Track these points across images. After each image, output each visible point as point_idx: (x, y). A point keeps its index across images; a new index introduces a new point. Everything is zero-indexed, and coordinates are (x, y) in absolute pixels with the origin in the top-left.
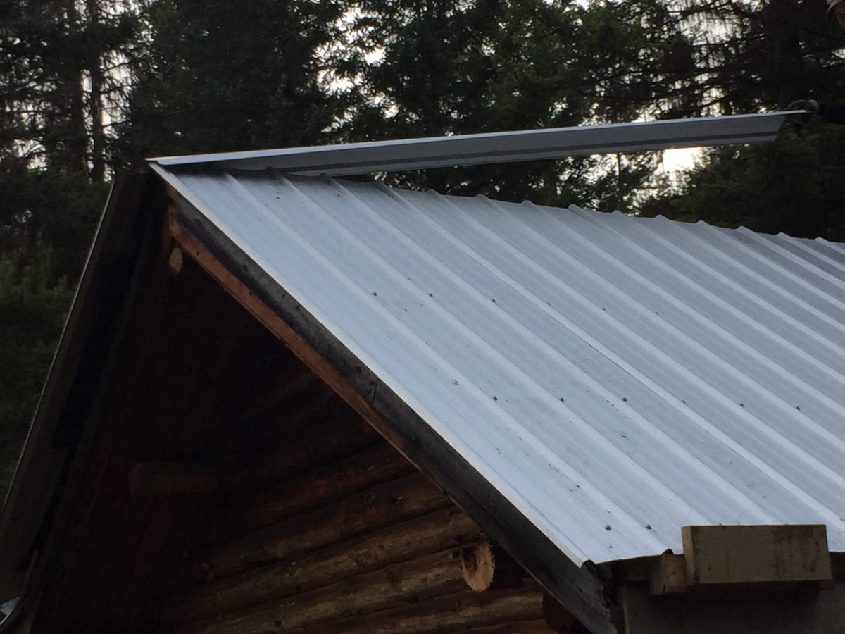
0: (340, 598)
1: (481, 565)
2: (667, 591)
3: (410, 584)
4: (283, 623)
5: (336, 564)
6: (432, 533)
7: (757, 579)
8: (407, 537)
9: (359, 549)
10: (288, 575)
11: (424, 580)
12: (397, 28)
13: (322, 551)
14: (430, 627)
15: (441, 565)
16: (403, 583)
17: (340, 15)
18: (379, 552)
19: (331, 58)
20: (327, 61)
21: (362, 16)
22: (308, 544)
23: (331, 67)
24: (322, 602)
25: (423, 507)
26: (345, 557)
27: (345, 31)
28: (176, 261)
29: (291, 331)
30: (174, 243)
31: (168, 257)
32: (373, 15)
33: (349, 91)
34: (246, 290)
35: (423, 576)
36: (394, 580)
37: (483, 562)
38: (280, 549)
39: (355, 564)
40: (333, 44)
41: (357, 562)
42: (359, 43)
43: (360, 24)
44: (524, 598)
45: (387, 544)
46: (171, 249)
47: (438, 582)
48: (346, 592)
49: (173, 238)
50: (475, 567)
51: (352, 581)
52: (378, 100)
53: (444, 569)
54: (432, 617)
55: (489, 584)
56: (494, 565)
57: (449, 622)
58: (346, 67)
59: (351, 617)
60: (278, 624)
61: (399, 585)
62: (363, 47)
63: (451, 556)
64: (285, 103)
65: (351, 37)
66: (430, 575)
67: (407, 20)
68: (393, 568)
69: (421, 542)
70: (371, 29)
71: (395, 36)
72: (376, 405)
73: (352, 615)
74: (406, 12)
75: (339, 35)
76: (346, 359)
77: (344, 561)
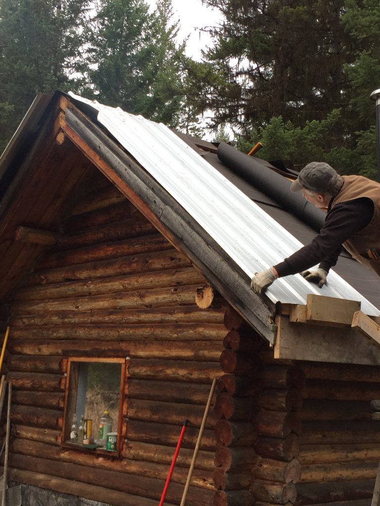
0: (112, 300)
1: (205, 296)
2: (298, 321)
3: (149, 299)
4: (80, 307)
5: (112, 286)
6: (165, 279)
7: (334, 321)
8: (151, 279)
9: (125, 281)
10: (86, 287)
11: (157, 299)
12: (105, 56)
13: (104, 279)
14: (157, 319)
15: (167, 293)
16: (146, 299)
17: (81, 45)
18: (135, 283)
19: (75, 63)
20: (73, 64)
21: (92, 47)
22: (99, 275)
23: (73, 67)
24: (101, 301)
25: (161, 267)
26: (117, 283)
27: (82, 53)
28: (60, 138)
29: (120, 180)
30: (61, 130)
31: (57, 136)
32: (95, 48)
33: (81, 79)
34: (98, 158)
35: (157, 297)
36: (142, 296)
37: (207, 296)
38: (83, 275)
39: (122, 287)
40: (76, 57)
41: (123, 286)
42: (88, 59)
43: (90, 51)
44: (208, 313)
45: (141, 280)
46: (58, 133)
47: (164, 300)
48: (116, 298)
49: (61, 128)
50: (202, 297)
51: (119, 294)
52: (92, 86)
53: (168, 295)
54: (159, 315)
55: (208, 306)
56: (213, 298)
57: (167, 318)
58: (80, 68)
59: (115, 310)
60: (77, 307)
61: (144, 299)
62: (90, 61)
63: (172, 290)
64: (54, 78)
65: (85, 56)
66: (161, 297)
67: (110, 53)
68: (141, 291)
69: (158, 282)
70: (94, 53)
71: (104, 59)
72: (162, 219)
73: (116, 309)
74: (110, 50)
75: (79, 54)
76: (149, 196)
77: (117, 285)
